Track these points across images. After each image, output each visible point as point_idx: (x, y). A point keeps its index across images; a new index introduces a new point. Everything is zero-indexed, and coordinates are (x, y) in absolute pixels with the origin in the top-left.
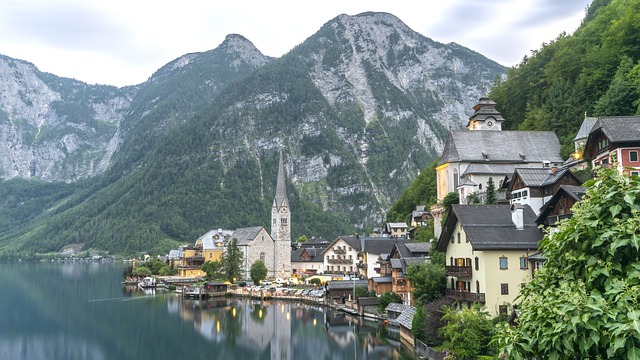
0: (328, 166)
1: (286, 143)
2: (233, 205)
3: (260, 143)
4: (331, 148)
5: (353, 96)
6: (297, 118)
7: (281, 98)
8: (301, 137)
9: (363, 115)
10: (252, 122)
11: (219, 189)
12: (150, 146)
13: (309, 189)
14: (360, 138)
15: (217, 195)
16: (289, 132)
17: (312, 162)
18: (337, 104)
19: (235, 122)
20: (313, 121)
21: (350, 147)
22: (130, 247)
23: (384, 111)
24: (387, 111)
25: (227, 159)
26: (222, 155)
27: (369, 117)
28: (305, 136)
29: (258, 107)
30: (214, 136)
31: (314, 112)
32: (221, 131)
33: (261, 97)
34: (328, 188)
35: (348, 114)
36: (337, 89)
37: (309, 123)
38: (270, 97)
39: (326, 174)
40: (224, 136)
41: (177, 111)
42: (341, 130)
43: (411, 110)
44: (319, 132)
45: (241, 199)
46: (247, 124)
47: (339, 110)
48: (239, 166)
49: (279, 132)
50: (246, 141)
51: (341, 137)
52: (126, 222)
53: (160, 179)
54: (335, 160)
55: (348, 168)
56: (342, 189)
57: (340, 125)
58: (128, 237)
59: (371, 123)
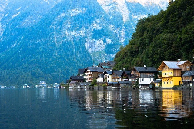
0: (105, 44)
1: (85, 33)
2: (62, 63)
3: (73, 33)
4: (107, 35)
5: (117, 8)
6: (90, 21)
7: (83, 10)
8: (93, 30)
9: (122, 18)
10: (69, 23)
11: (55, 56)
12: (19, 33)
13: (96, 55)
14: (121, 29)
15: (55, 59)
16: (87, 28)
17: (98, 42)
18: (109, 13)
19: (61, 24)
20: (98, 22)
21: (116, 35)
22: (19, 82)
23: (133, 16)
24: (134, 15)
25: (58, 41)
26: (56, 39)
27: (125, 19)
28: (94, 30)
29: (72, 15)
30: (52, 30)
31: (98, 18)
32: (55, 28)
33: (73, 10)
34: (106, 55)
35: (115, 17)
36: (110, 5)
37: (96, 23)
38: (78, 10)
39: (104, 48)
40: (56, 30)
41: (31, 16)
42: (111, 26)
43: (146, 15)
44: (101, 27)
45: (65, 60)
46: (67, 24)
47: (111, 16)
48: (64, 44)
49: (82, 28)
50: (67, 33)
51: (112, 29)
52: (14, 71)
53: (27, 51)
54: (109, 41)
55: (115, 45)
56: (112, 55)
57: (111, 24)
58: (17, 78)
59: (126, 22)
